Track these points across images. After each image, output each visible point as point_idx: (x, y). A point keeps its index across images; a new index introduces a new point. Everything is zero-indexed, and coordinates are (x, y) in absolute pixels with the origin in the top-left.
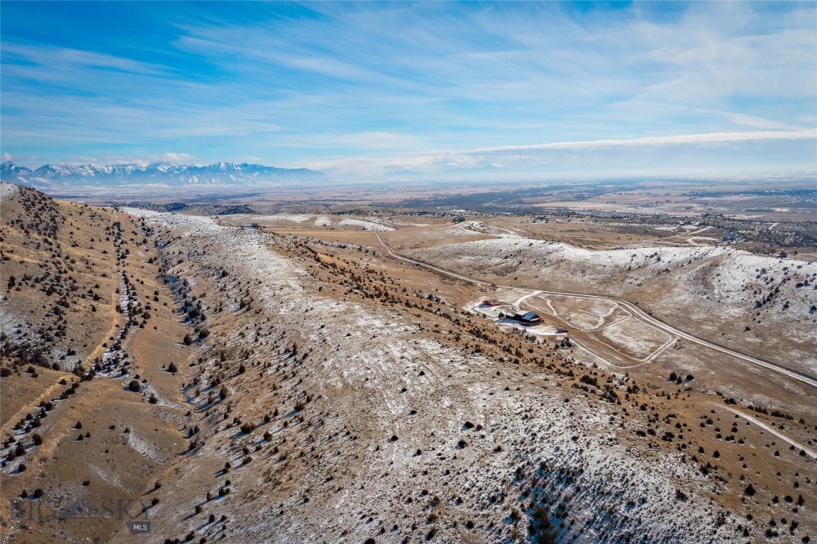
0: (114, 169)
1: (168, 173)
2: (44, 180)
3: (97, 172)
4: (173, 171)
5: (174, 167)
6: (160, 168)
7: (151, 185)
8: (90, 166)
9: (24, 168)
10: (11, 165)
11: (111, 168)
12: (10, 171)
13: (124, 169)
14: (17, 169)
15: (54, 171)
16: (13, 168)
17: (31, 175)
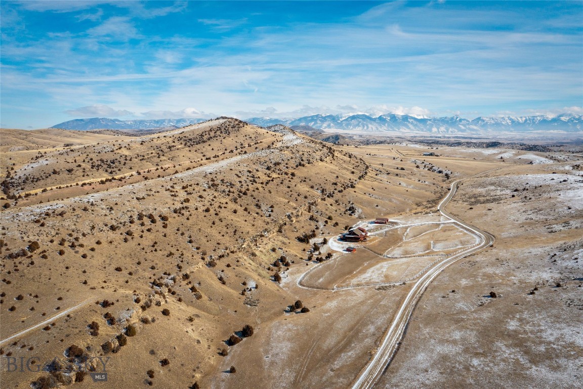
0: (526, 120)
1: (568, 121)
2: (475, 127)
3: (513, 121)
4: (573, 121)
5: (574, 118)
6: (563, 118)
7: (552, 131)
8: (509, 117)
9: (464, 120)
10: (457, 118)
11: (524, 119)
12: (456, 121)
13: (533, 119)
14: (460, 120)
15: (483, 121)
16: (458, 119)
17: (468, 124)
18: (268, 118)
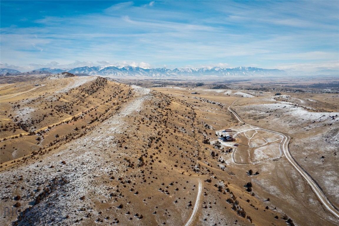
0: (199, 70)
1: (219, 71)
2: (175, 74)
3: (193, 71)
4: (220, 70)
5: (221, 69)
6: (216, 69)
7: (212, 76)
8: (191, 69)
9: (169, 70)
10: (165, 69)
11: (198, 69)
12: (165, 70)
13: (202, 70)
14: (167, 70)
15: (179, 70)
16: (166, 69)
17: (171, 72)
18: (53, 68)
